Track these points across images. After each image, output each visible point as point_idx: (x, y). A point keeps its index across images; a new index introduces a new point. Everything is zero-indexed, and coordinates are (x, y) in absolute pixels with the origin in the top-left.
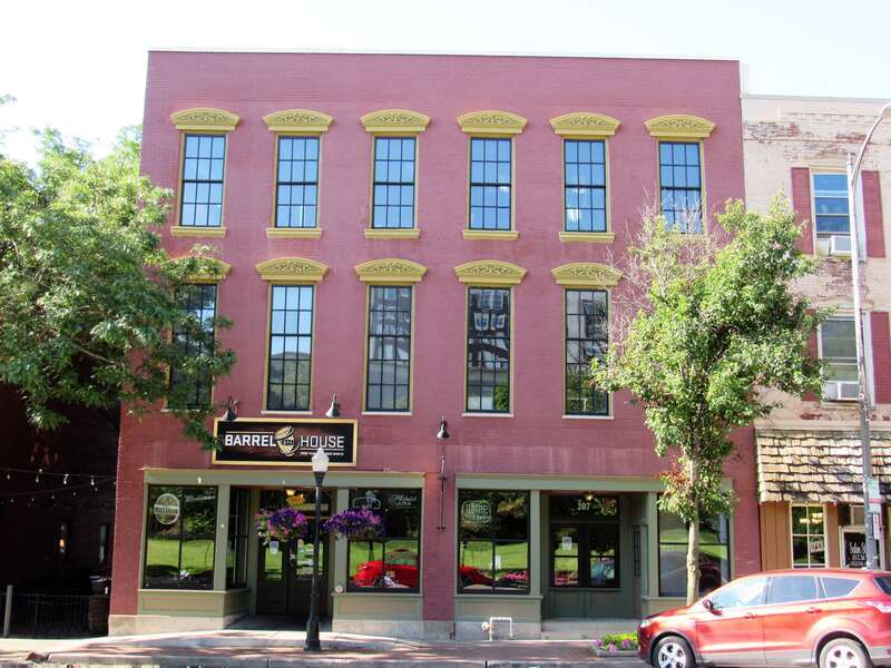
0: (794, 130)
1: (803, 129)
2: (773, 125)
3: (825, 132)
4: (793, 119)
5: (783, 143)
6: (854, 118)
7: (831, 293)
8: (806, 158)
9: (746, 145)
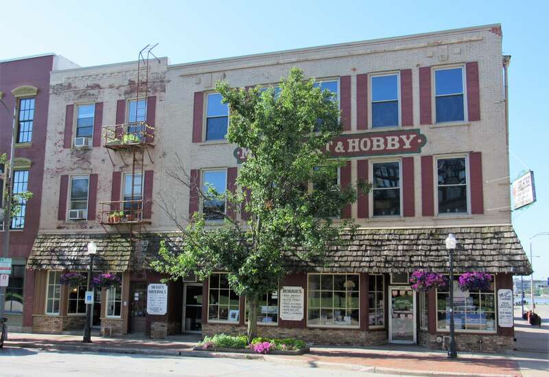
0: (69, 86)
1: (73, 85)
2: (61, 85)
3: (81, 85)
4: (69, 81)
5: (65, 93)
6: (94, 76)
7: (76, 166)
8: (74, 99)
9: (51, 96)
